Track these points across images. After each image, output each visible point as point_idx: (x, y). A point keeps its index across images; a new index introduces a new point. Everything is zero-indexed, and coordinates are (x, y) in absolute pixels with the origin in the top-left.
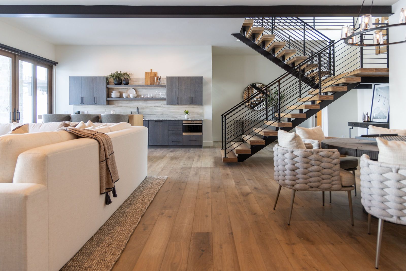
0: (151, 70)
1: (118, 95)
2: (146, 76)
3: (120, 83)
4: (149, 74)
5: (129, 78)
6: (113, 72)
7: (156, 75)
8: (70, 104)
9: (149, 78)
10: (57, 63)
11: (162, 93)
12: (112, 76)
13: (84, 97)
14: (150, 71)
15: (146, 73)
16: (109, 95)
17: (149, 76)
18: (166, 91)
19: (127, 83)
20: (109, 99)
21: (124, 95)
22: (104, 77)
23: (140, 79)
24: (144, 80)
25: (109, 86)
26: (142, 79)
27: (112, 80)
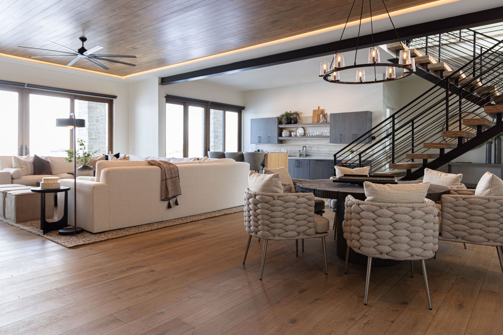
0: (319, 107)
1: (288, 134)
2: (313, 114)
3: (290, 123)
4: (317, 112)
5: (298, 118)
6: (283, 112)
7: (323, 112)
8: (251, 143)
9: (316, 115)
10: (244, 107)
11: (326, 131)
12: (283, 116)
13: (261, 137)
14: (317, 109)
15: (314, 111)
16: (280, 135)
17: (317, 114)
18: (329, 129)
19: (296, 122)
20: (280, 138)
21: (293, 134)
22: (276, 117)
23: (308, 117)
24: (312, 119)
25: (281, 126)
26: (310, 117)
27: (284, 120)
